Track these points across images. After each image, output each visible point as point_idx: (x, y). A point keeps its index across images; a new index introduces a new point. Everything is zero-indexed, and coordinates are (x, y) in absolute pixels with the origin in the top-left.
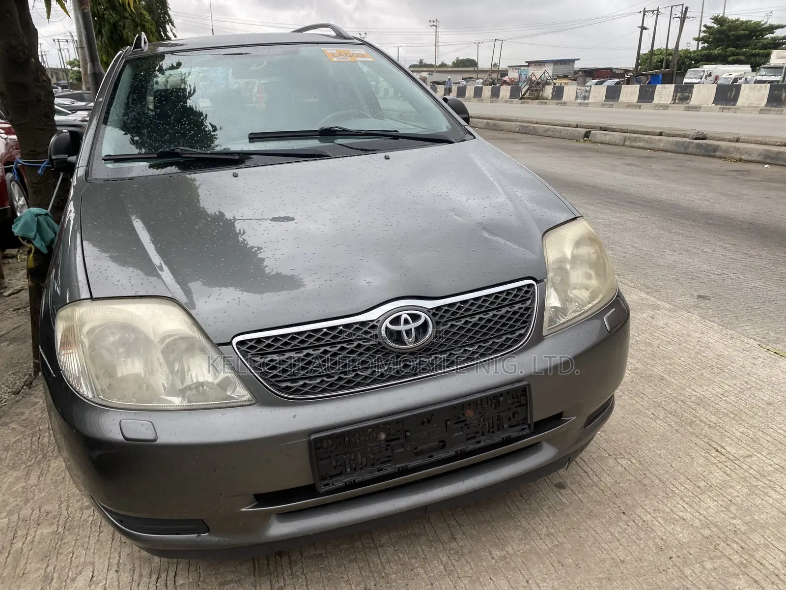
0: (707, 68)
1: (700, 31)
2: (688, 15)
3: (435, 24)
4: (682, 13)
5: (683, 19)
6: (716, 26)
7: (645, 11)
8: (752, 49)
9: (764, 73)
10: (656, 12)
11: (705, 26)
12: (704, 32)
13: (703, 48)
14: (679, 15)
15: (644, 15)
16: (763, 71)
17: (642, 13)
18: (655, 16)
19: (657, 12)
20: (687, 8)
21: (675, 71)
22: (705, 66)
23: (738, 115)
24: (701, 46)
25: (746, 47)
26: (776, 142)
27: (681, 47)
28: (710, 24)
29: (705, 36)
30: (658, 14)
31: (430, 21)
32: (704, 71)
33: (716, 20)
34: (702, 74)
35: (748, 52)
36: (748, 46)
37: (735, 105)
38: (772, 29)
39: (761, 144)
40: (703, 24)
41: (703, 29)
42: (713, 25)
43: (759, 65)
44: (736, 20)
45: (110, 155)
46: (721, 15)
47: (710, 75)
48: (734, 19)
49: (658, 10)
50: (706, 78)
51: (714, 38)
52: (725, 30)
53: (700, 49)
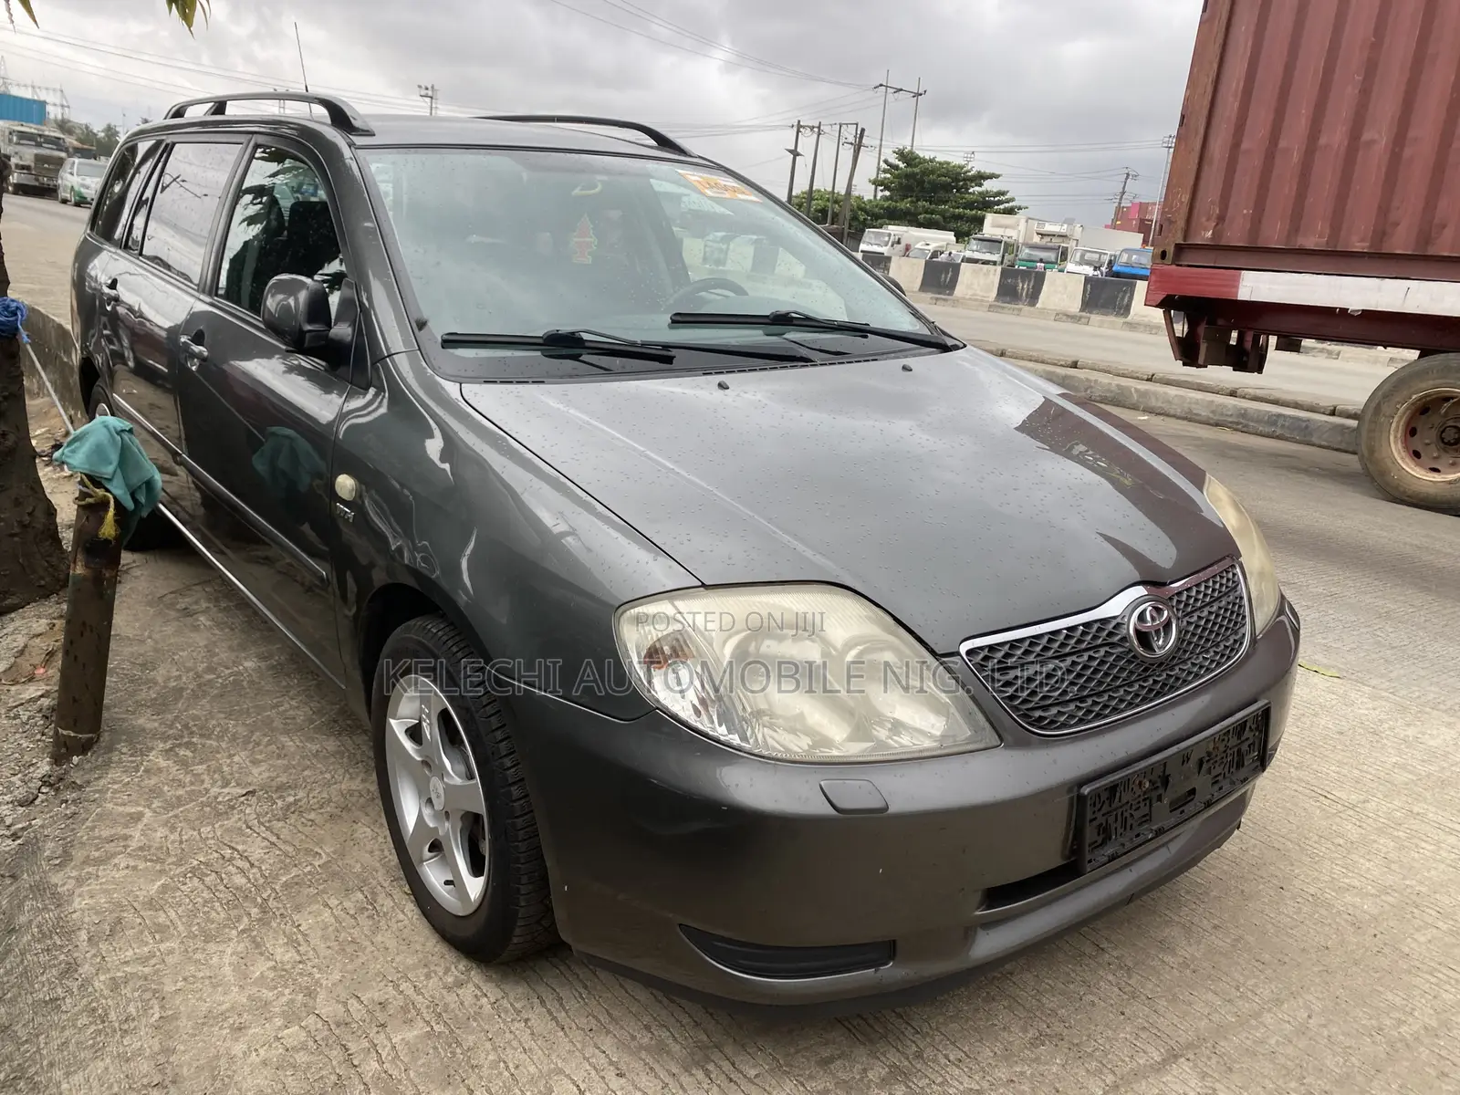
0: (894, 230)
1: (879, 169)
2: (865, 141)
3: (430, 93)
4: (855, 137)
5: (858, 147)
6: (902, 165)
7: (799, 126)
8: (954, 207)
9: (975, 248)
10: (816, 130)
11: (886, 162)
12: (885, 171)
13: (886, 199)
14: (851, 139)
15: (798, 132)
16: (974, 245)
17: (795, 129)
18: (815, 136)
19: (818, 130)
20: (863, 130)
21: (846, 230)
22: (890, 227)
23: (960, 311)
24: (880, 194)
25: (945, 202)
26: (1059, 360)
27: (855, 193)
28: (894, 160)
29: (885, 178)
30: (819, 134)
31: (420, 87)
32: (889, 235)
33: (902, 155)
34: (887, 239)
35: (948, 210)
36: (947, 201)
37: (951, 294)
38: (981, 178)
39: (1036, 361)
40: (883, 158)
41: (884, 166)
42: (897, 162)
43: (968, 234)
44: (932, 161)
45: (456, 334)
46: (909, 148)
47: (899, 242)
48: (927, 157)
49: (819, 127)
50: (892, 246)
51: (901, 184)
52: (917, 174)
53: (878, 198)
